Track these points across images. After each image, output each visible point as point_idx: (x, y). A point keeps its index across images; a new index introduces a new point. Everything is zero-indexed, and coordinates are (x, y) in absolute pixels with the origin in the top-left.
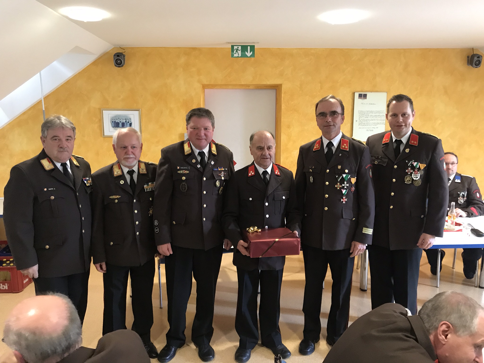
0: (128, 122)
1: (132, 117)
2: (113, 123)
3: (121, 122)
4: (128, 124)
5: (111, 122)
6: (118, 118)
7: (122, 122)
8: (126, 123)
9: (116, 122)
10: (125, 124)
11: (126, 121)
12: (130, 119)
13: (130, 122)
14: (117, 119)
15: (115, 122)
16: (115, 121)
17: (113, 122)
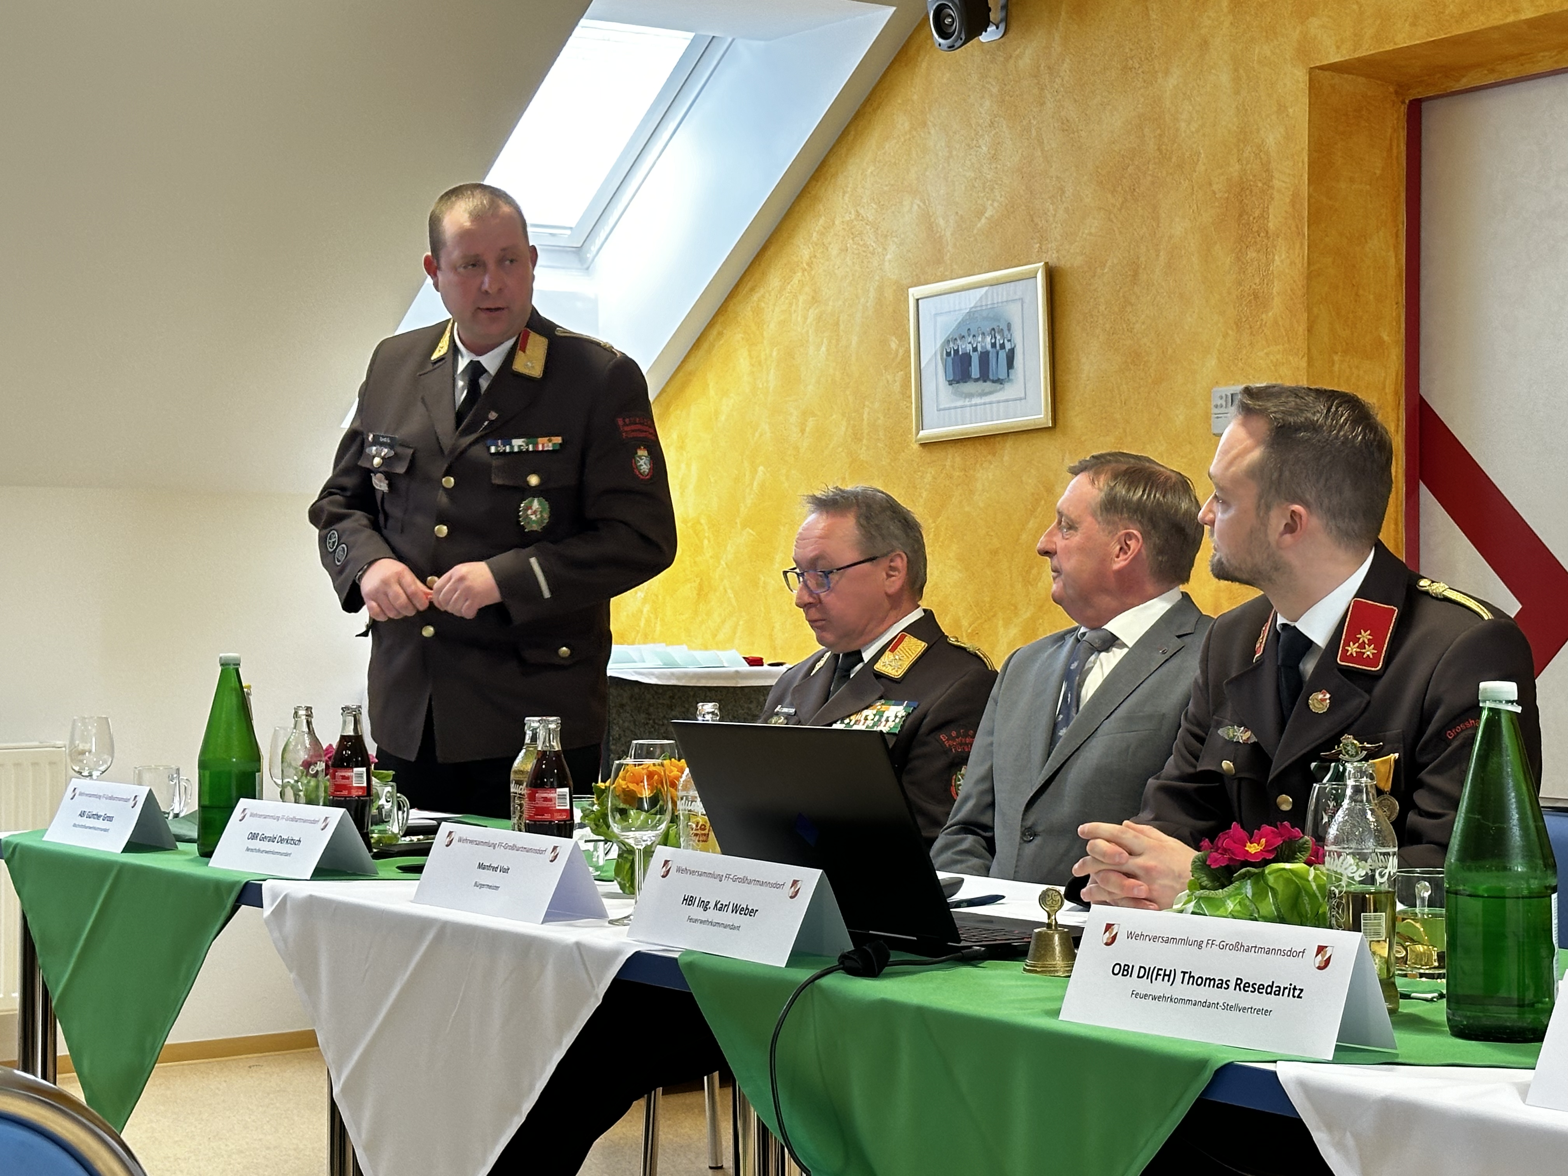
0: (1003, 346)
1: (1014, 313)
2: (950, 359)
3: (975, 349)
4: (1003, 355)
5: (942, 359)
6: (966, 334)
7: (979, 349)
8: (994, 349)
9: (960, 353)
10: (990, 355)
11: (993, 341)
12: (1009, 326)
13: (1008, 346)
14: (963, 337)
15: (956, 352)
16: (958, 350)
17: (948, 354)
